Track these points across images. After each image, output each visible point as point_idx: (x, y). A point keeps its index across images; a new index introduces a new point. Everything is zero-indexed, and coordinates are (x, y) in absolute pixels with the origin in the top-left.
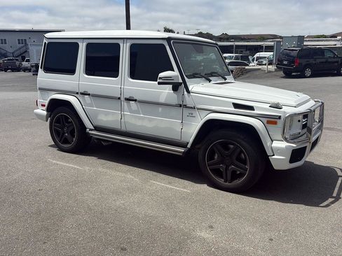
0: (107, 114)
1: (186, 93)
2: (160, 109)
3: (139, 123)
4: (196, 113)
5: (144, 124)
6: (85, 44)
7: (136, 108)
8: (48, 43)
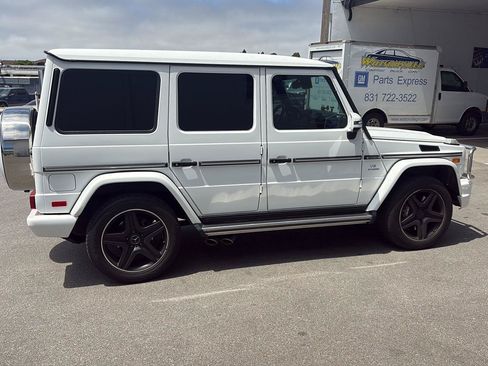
0: (231, 191)
1: (366, 140)
2: (329, 167)
3: (293, 193)
4: (380, 163)
5: (302, 194)
6: (174, 76)
7: (290, 173)
8: (66, 72)
